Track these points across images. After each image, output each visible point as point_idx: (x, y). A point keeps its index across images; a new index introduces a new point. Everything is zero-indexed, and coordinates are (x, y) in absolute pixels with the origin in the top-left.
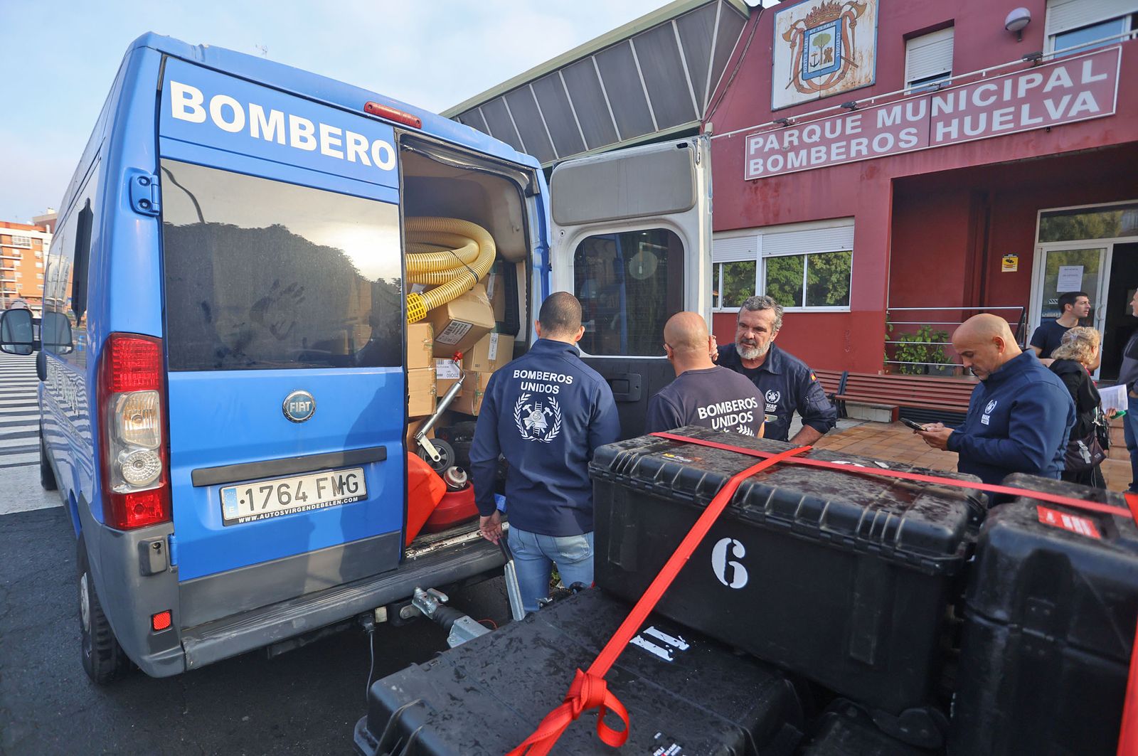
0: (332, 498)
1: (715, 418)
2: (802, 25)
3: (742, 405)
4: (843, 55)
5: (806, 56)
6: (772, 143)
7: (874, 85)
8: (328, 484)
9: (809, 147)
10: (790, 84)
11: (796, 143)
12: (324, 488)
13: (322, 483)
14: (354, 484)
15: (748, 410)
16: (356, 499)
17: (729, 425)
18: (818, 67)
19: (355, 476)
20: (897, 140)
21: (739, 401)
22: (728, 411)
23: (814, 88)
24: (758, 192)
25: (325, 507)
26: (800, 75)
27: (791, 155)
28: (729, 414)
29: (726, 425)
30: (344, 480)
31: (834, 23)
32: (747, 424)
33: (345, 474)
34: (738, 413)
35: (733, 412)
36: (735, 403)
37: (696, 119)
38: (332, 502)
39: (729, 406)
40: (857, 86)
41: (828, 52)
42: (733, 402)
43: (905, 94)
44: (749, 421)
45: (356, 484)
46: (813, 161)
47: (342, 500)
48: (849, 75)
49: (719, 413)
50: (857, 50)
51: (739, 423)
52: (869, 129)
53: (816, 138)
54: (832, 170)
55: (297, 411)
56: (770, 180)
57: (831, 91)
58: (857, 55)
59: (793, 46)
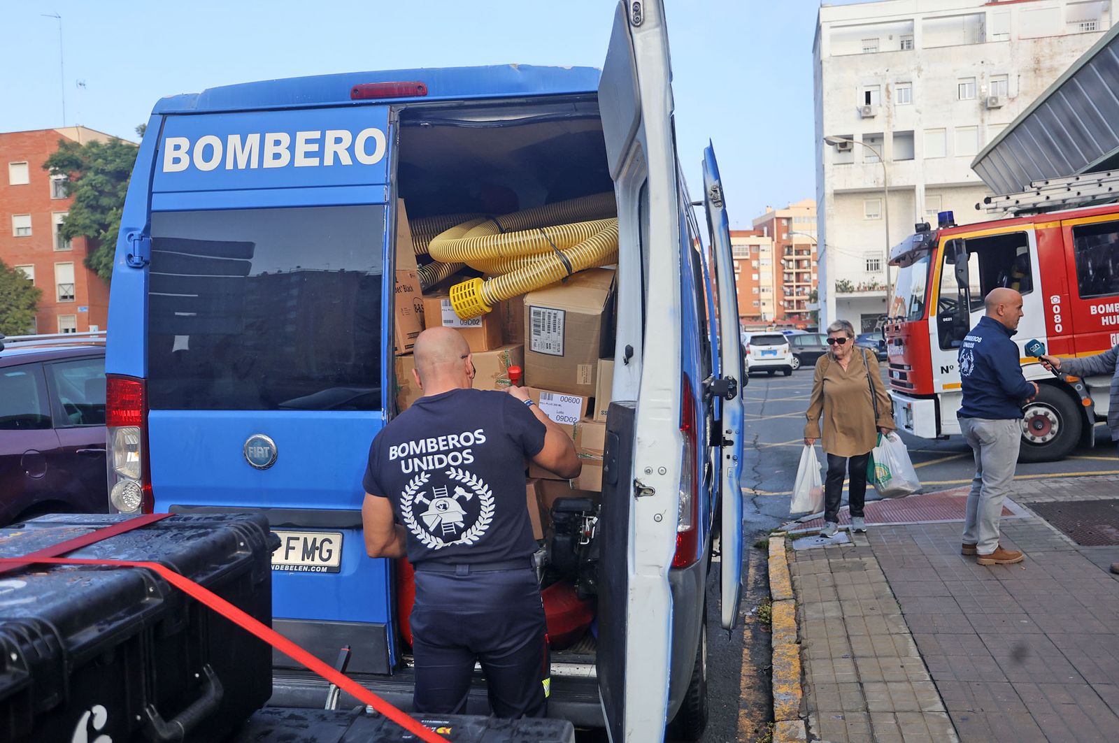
0: (299, 562)
1: (406, 459)
3: (455, 442)
8: (299, 545)
12: (294, 548)
13: (292, 543)
14: (328, 551)
15: (464, 448)
16: (325, 570)
17: (431, 467)
19: (331, 542)
21: (450, 437)
22: (430, 450)
25: (289, 571)
28: (433, 454)
29: (425, 467)
30: (318, 544)
32: (464, 467)
33: (320, 537)
34: (446, 453)
35: (438, 452)
36: (443, 441)
38: (298, 567)
39: (434, 445)
42: (440, 439)
44: (466, 462)
45: (330, 551)
47: (310, 567)
49: (412, 453)
51: (448, 466)
55: (255, 456)
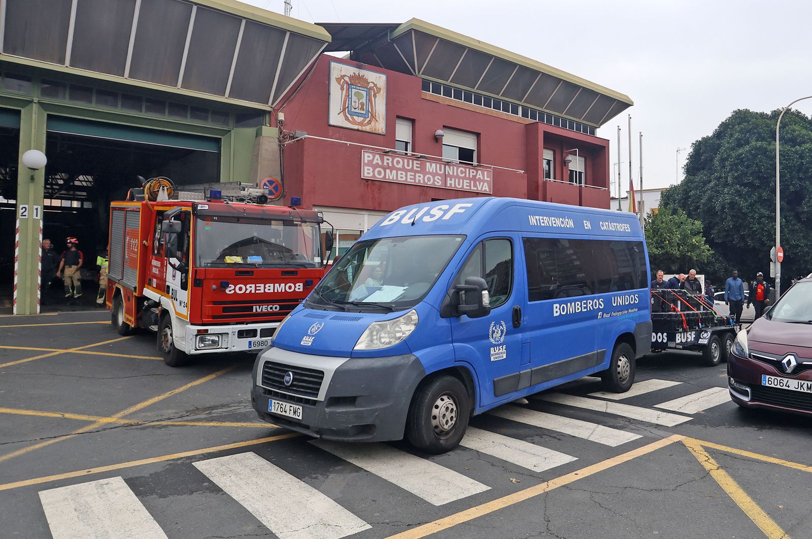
2: (347, 79)
4: (370, 110)
5: (350, 100)
6: (377, 160)
7: (384, 135)
9: (398, 170)
10: (340, 113)
11: (390, 165)
18: (356, 111)
20: (434, 180)
23: (354, 122)
24: (369, 187)
26: (347, 109)
27: (388, 171)
31: (365, 89)
37: (267, 104)
40: (377, 132)
41: (362, 104)
43: (443, 160)
46: (399, 179)
48: (373, 123)
50: (377, 111)
52: (423, 170)
53: (400, 166)
54: (407, 186)
56: (376, 182)
57: (364, 128)
58: (377, 115)
59: (342, 89)
